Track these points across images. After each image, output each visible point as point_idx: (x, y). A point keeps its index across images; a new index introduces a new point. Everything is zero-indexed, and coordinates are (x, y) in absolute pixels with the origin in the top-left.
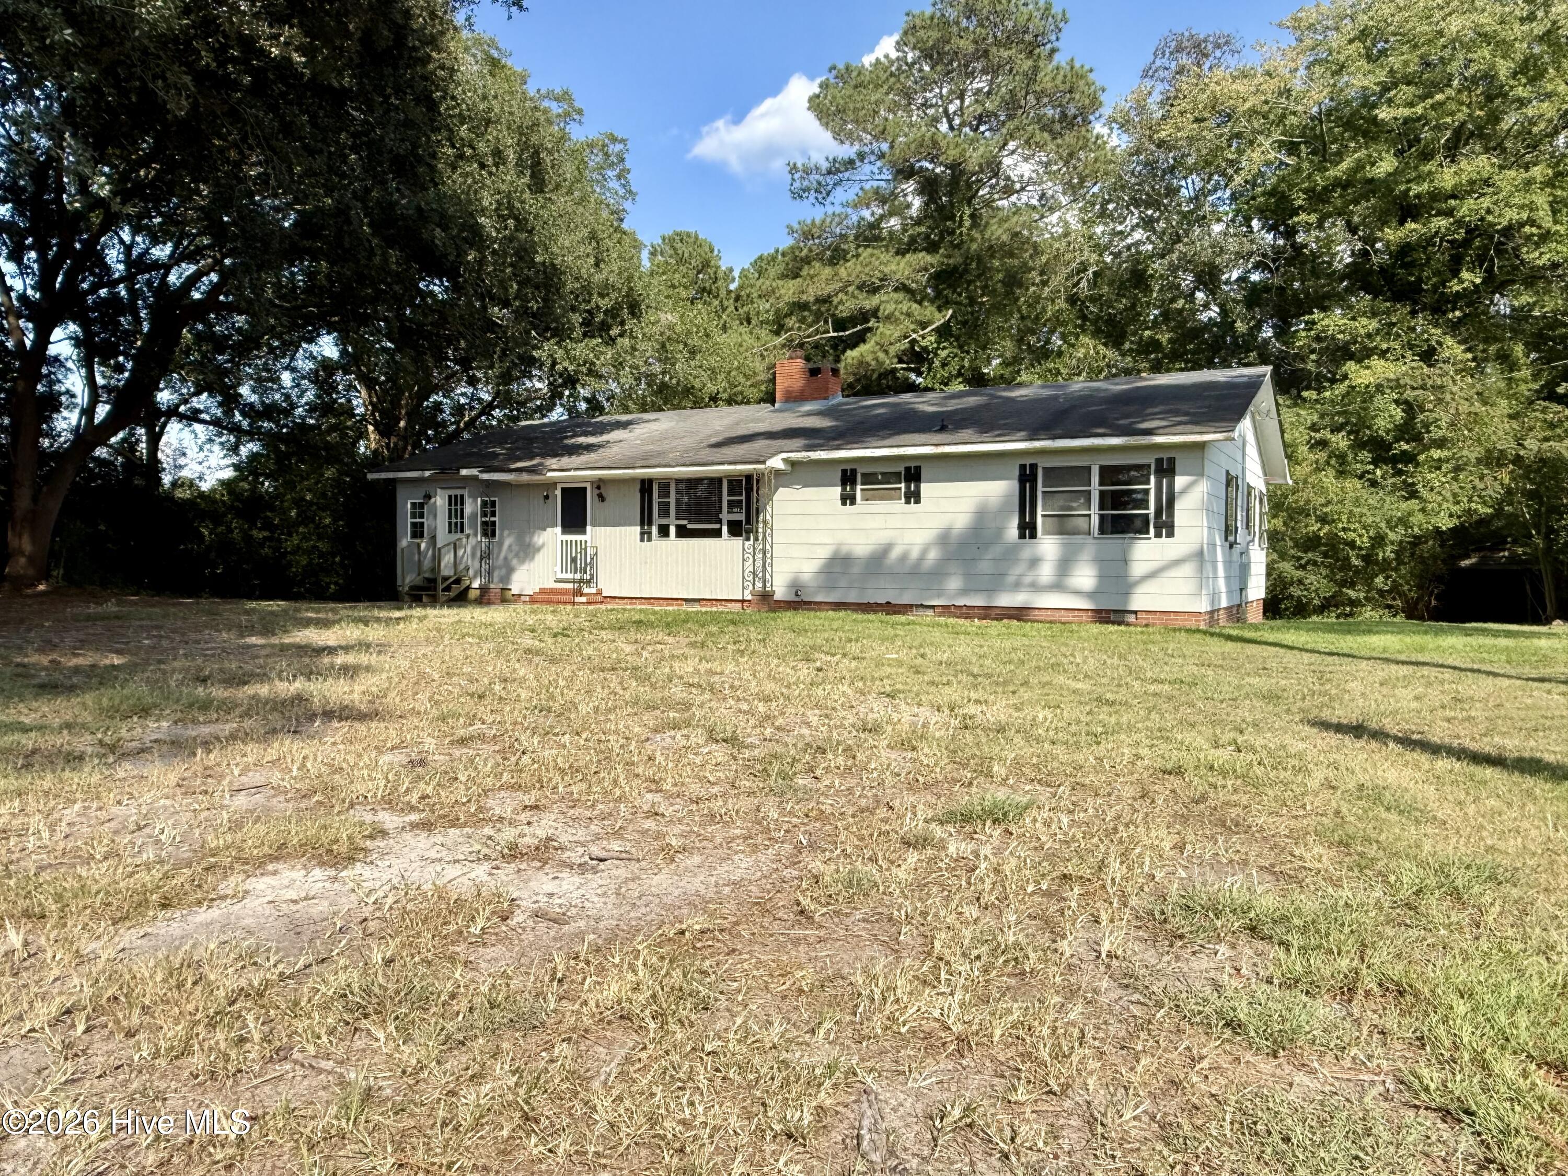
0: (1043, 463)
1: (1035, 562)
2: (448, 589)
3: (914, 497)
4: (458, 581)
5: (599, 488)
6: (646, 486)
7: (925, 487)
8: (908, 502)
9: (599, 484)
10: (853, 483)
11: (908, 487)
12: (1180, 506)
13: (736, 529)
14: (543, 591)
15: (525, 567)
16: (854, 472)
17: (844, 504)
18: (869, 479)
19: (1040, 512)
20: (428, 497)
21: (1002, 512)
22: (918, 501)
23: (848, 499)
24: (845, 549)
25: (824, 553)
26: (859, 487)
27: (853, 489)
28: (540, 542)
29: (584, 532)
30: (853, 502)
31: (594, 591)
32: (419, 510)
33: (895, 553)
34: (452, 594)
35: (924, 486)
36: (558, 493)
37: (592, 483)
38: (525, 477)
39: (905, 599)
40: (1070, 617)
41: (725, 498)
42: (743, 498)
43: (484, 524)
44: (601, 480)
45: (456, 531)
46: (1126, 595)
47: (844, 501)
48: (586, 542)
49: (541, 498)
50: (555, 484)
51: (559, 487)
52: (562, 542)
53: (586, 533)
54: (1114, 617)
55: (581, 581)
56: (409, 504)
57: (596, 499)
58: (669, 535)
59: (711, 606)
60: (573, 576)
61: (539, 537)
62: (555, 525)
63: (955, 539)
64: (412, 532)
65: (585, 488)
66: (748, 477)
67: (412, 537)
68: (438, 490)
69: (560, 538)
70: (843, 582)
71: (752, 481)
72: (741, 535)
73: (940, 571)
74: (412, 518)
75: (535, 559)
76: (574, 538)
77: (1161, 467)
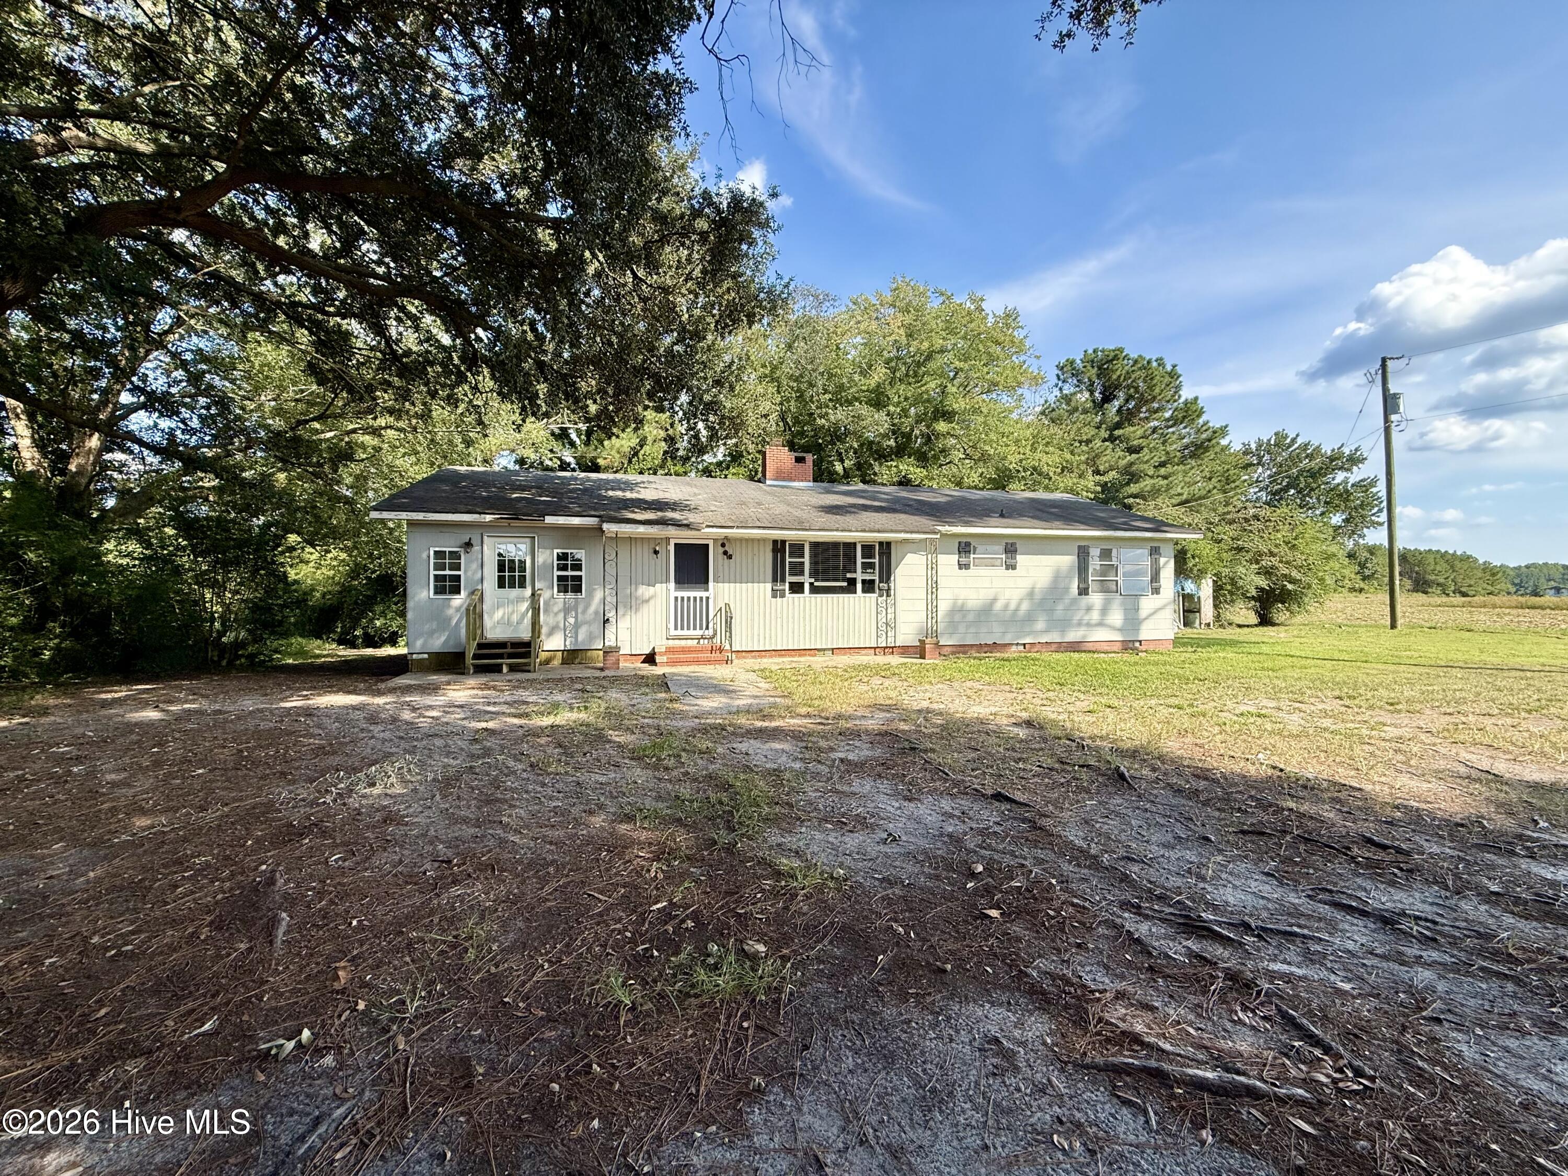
0: (1092, 545)
1: (1087, 610)
3: (1011, 565)
6: (778, 547)
7: (1020, 559)
8: (1007, 568)
9: (724, 542)
10: (967, 553)
11: (1007, 558)
12: (1162, 576)
13: (869, 586)
15: (626, 625)
16: (967, 544)
17: (961, 568)
18: (980, 550)
19: (1090, 578)
20: (468, 545)
21: (1068, 577)
22: (1014, 568)
23: (963, 565)
24: (961, 602)
25: (945, 606)
26: (971, 556)
27: (967, 557)
30: (967, 567)
32: (450, 560)
33: (998, 606)
36: (672, 548)
37: (715, 540)
39: (1006, 639)
40: (1105, 647)
41: (859, 560)
42: (877, 561)
44: (726, 538)
45: (512, 586)
46: (1137, 630)
47: (961, 566)
48: (708, 598)
49: (647, 551)
50: (668, 539)
51: (672, 542)
52: (676, 598)
53: (707, 590)
54: (1131, 645)
55: (702, 637)
56: (432, 553)
57: (721, 557)
58: (802, 592)
59: (845, 654)
60: (692, 632)
61: (644, 591)
62: (667, 580)
63: (1038, 596)
64: (436, 587)
65: (707, 545)
66: (881, 543)
67: (436, 593)
68: (485, 538)
69: (674, 594)
70: (962, 629)
71: (886, 547)
72: (873, 592)
73: (1030, 618)
74: (435, 569)
75: (639, 615)
76: (692, 594)
77: (1155, 551)
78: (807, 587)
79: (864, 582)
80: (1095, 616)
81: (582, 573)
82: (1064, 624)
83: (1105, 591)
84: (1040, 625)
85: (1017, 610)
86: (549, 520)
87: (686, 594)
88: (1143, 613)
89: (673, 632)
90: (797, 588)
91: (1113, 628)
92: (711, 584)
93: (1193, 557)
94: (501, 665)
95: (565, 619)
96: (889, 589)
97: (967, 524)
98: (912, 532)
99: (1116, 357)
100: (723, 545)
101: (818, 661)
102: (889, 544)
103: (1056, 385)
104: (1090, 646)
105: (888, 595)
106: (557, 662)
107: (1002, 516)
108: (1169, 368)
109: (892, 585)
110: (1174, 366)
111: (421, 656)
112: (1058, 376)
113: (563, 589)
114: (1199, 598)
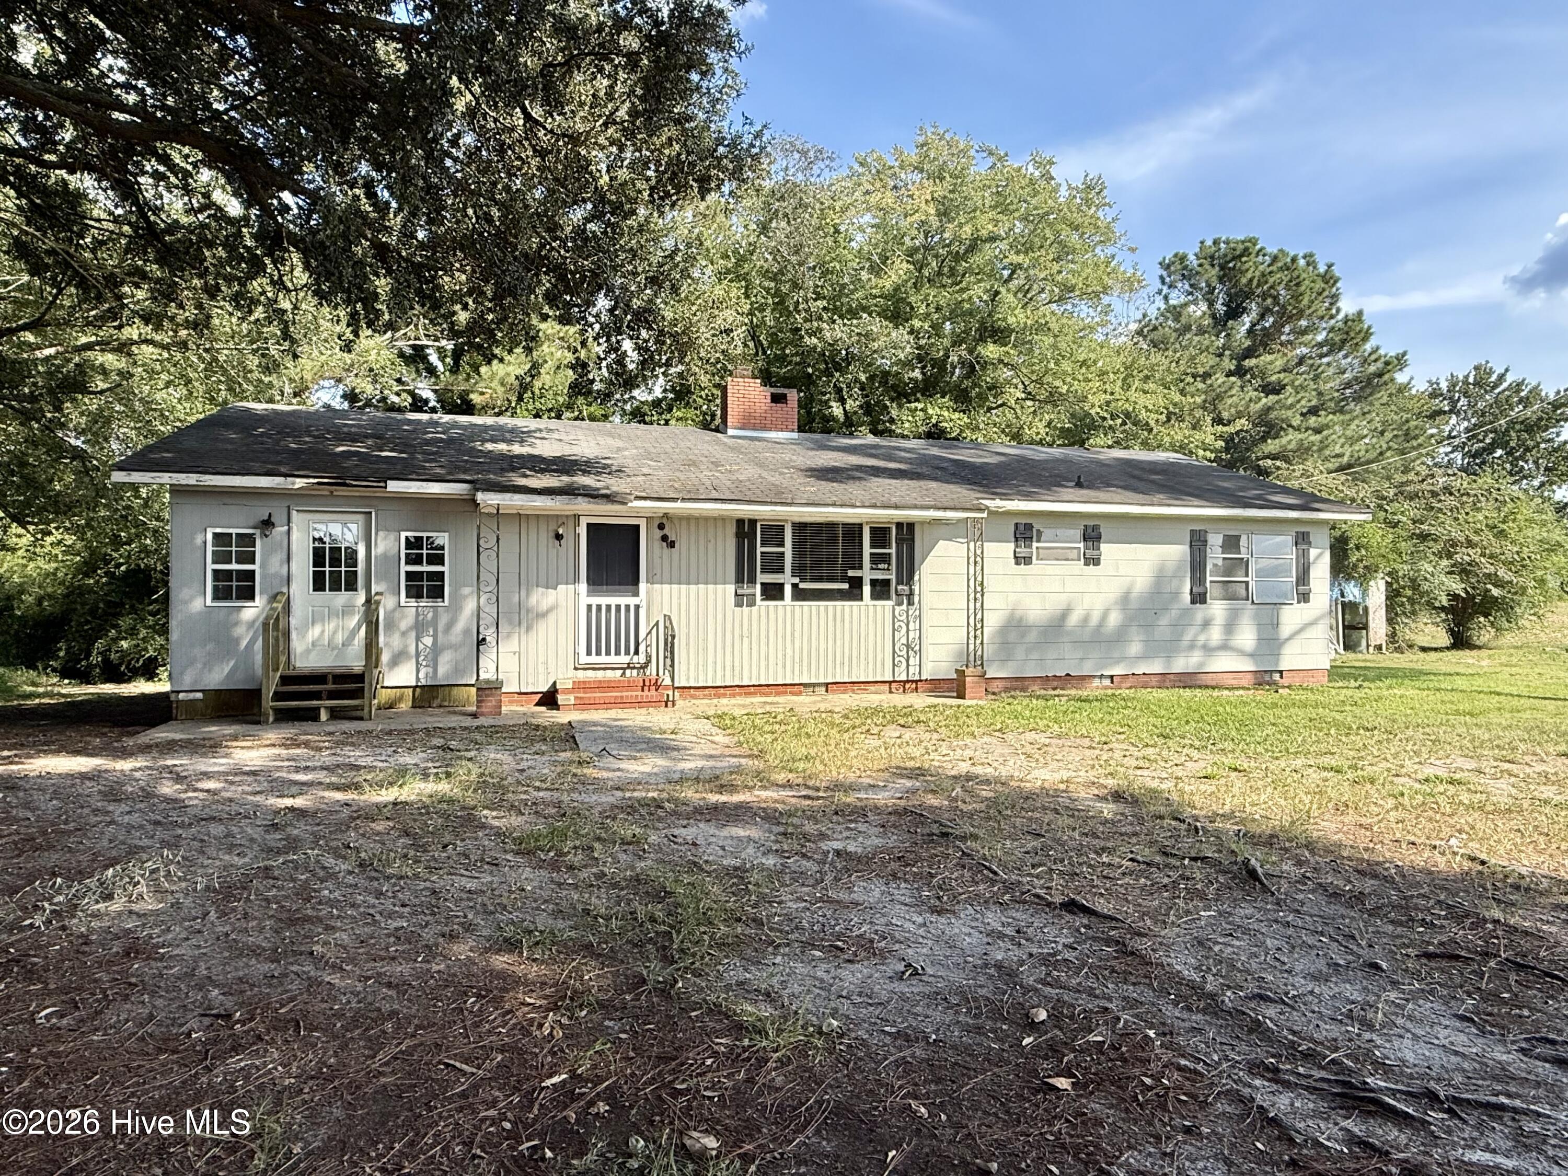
0: (1212, 529)
1: (1206, 625)
3: (1093, 558)
6: (745, 527)
7: (1106, 549)
9: (662, 523)
10: (1028, 540)
11: (1087, 548)
12: (1313, 574)
13: (881, 590)
15: (512, 647)
16: (1028, 526)
17: (1017, 563)
19: (1209, 579)
20: (267, 524)
21: (1176, 574)
22: (1097, 563)
23: (1022, 558)
25: (995, 620)
26: (1035, 545)
27: (1028, 547)
28: (544, 607)
29: (634, 592)
30: (1027, 562)
32: (238, 547)
33: (1074, 619)
35: (1102, 546)
37: (649, 519)
39: (1085, 670)
40: (1230, 681)
41: (867, 550)
42: (893, 551)
44: (666, 515)
45: (335, 587)
46: (1276, 655)
47: (1018, 560)
48: (637, 607)
49: (545, 537)
50: (577, 517)
51: (584, 522)
52: (589, 607)
53: (636, 594)
54: (1267, 678)
55: (629, 666)
56: (209, 537)
57: (657, 544)
58: (782, 598)
59: (845, 692)
60: (613, 659)
61: (541, 598)
62: (576, 580)
63: (1134, 605)
64: (216, 589)
65: (637, 527)
66: (899, 525)
67: (216, 598)
68: (294, 513)
69: (585, 600)
70: (1020, 653)
71: (907, 530)
72: (888, 598)
73: (1120, 637)
74: (214, 562)
75: (533, 634)
76: (613, 601)
77: (1302, 540)
78: (788, 590)
79: (874, 583)
80: (1215, 635)
81: (445, 569)
82: (1171, 647)
83: (1231, 597)
84: (1135, 648)
85: (1100, 625)
86: (394, 486)
87: (604, 601)
88: (1286, 630)
89: (584, 659)
90: (773, 592)
91: (1242, 653)
92: (643, 586)
93: (1358, 548)
94: (318, 709)
95: (418, 639)
96: (911, 594)
97: (1029, 496)
98: (945, 509)
99: (1246, 252)
100: (661, 527)
101: (804, 702)
102: (911, 526)
103: (1160, 292)
104: (1208, 679)
105: (910, 603)
106: (405, 706)
107: (1079, 485)
108: (1322, 269)
109: (916, 588)
110: (1330, 266)
111: (192, 696)
112: (1162, 279)
113: (415, 592)
114: (1366, 609)
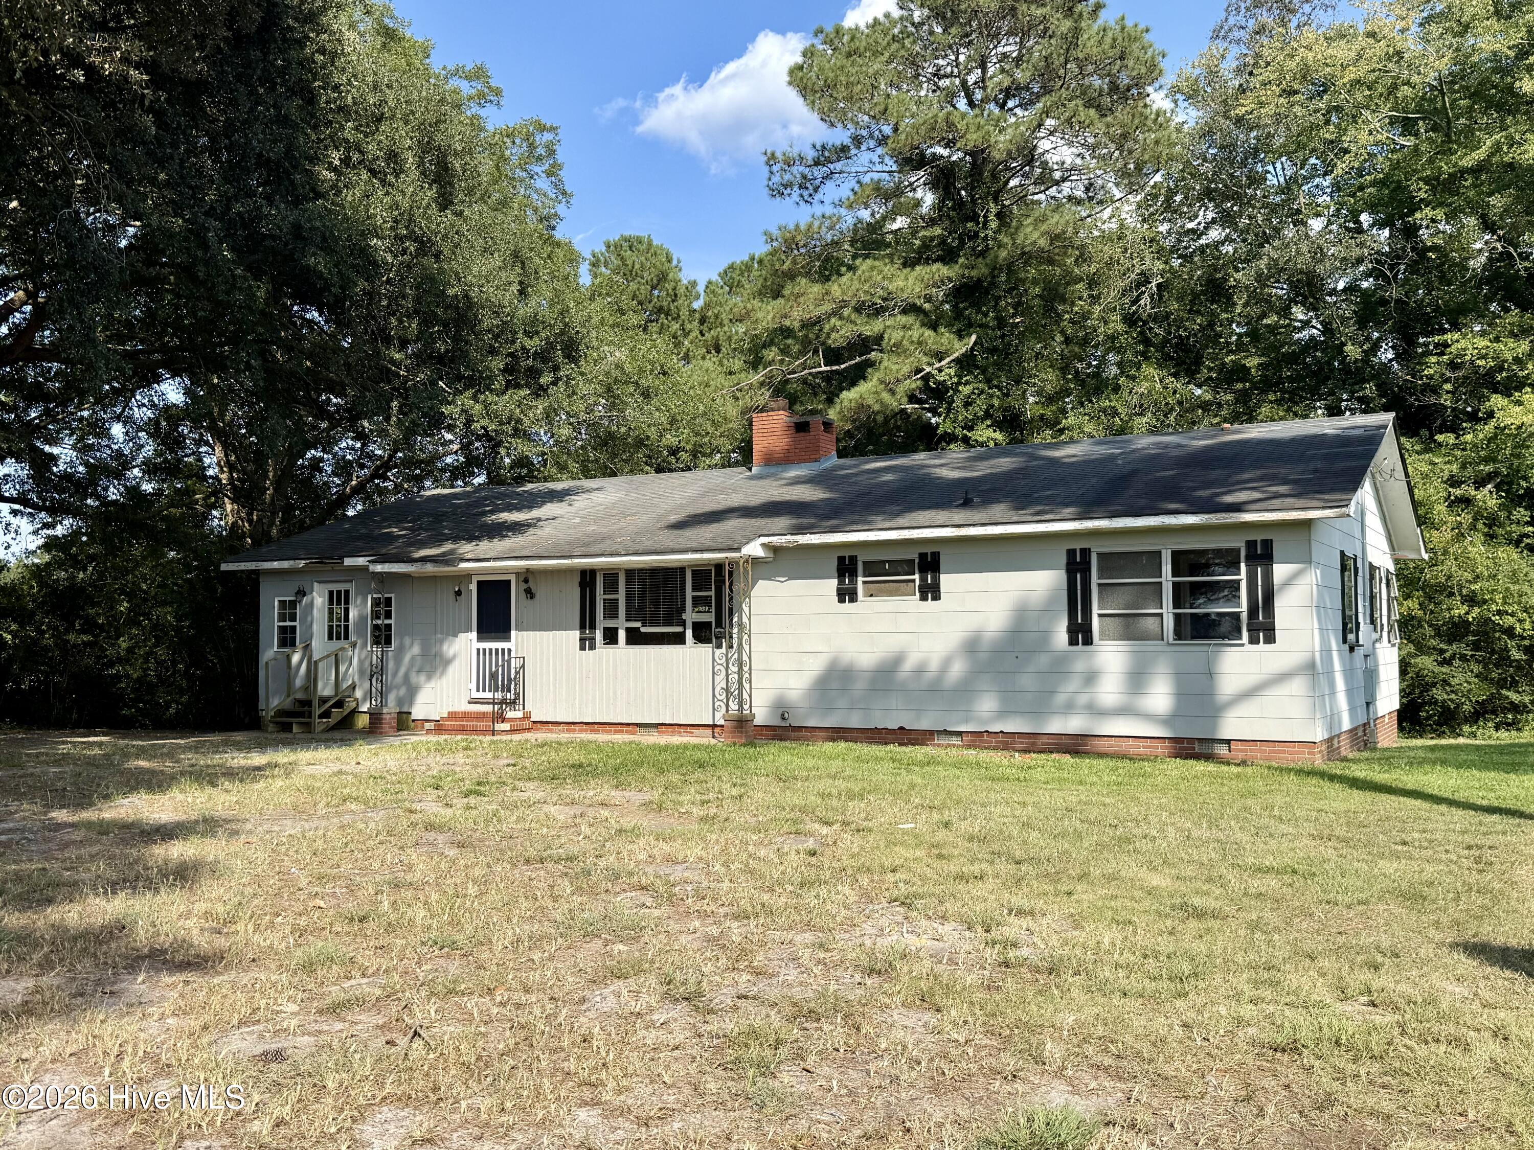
0: (1097, 548)
1: (1091, 677)
2: (326, 714)
3: (931, 591)
4: (340, 704)
5: (526, 581)
6: (587, 578)
7: (946, 580)
8: (924, 598)
9: (526, 576)
10: (853, 574)
11: (923, 579)
12: (1281, 604)
13: (703, 633)
14: (452, 716)
15: (432, 684)
16: (853, 559)
17: (841, 600)
18: (873, 568)
19: (1095, 611)
20: (301, 593)
21: (1047, 610)
22: (936, 597)
23: (846, 594)
24: (846, 658)
25: (815, 666)
26: (860, 579)
27: (853, 582)
28: (451, 653)
29: (507, 638)
30: (853, 599)
31: (519, 714)
32: (289, 610)
33: (908, 665)
34: (332, 721)
35: (944, 578)
36: (473, 587)
37: (517, 574)
38: (430, 568)
39: (924, 724)
40: (1139, 748)
41: (689, 593)
42: (712, 593)
43: (376, 628)
44: (528, 570)
45: (338, 638)
46: (1214, 720)
47: (843, 597)
48: (509, 651)
49: (451, 593)
50: (470, 576)
51: (475, 580)
52: (478, 650)
53: (509, 640)
56: (276, 603)
57: (523, 596)
58: (618, 642)
59: (673, 733)
60: (493, 695)
61: (449, 646)
62: (468, 630)
63: (985, 646)
64: (279, 640)
65: (509, 583)
66: (718, 567)
67: (280, 646)
68: (311, 585)
69: (475, 645)
70: (844, 702)
72: (709, 641)
73: (966, 692)
74: (279, 621)
75: (444, 677)
76: (494, 646)
77: (1255, 552)
78: (622, 635)
79: (695, 625)
80: (1109, 686)
81: (392, 621)
82: (1039, 700)
83: (1133, 635)
84: (989, 701)
85: (941, 674)
86: (348, 562)
87: (488, 645)
88: (1228, 688)
89: (475, 695)
90: (611, 637)
92: (513, 633)
94: (291, 724)
96: (730, 637)
98: (702, 551)
109: (734, 630)
